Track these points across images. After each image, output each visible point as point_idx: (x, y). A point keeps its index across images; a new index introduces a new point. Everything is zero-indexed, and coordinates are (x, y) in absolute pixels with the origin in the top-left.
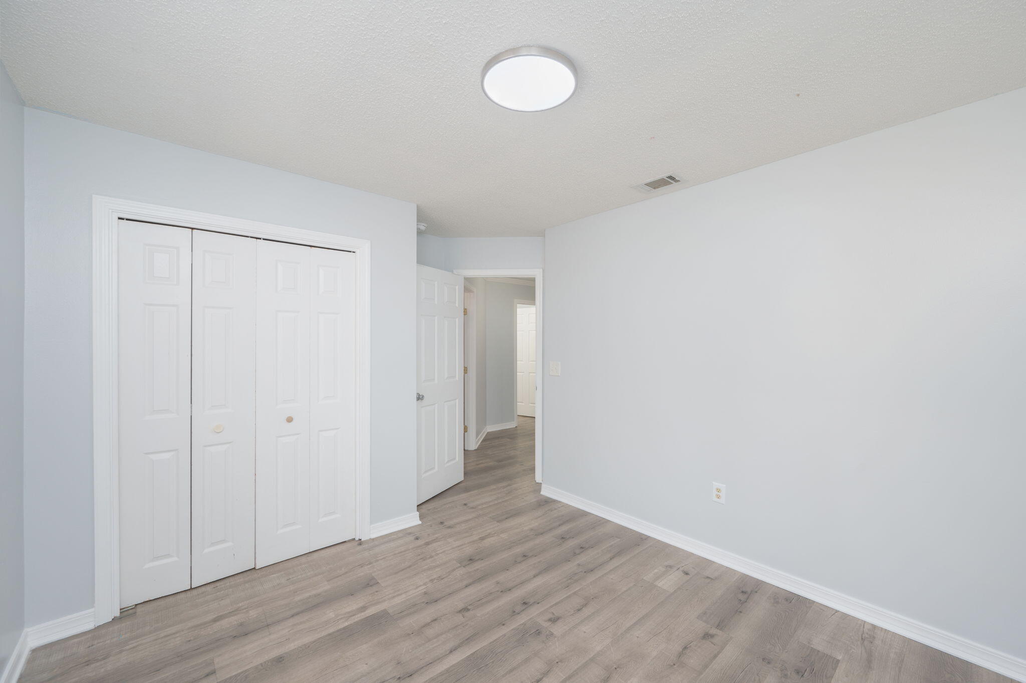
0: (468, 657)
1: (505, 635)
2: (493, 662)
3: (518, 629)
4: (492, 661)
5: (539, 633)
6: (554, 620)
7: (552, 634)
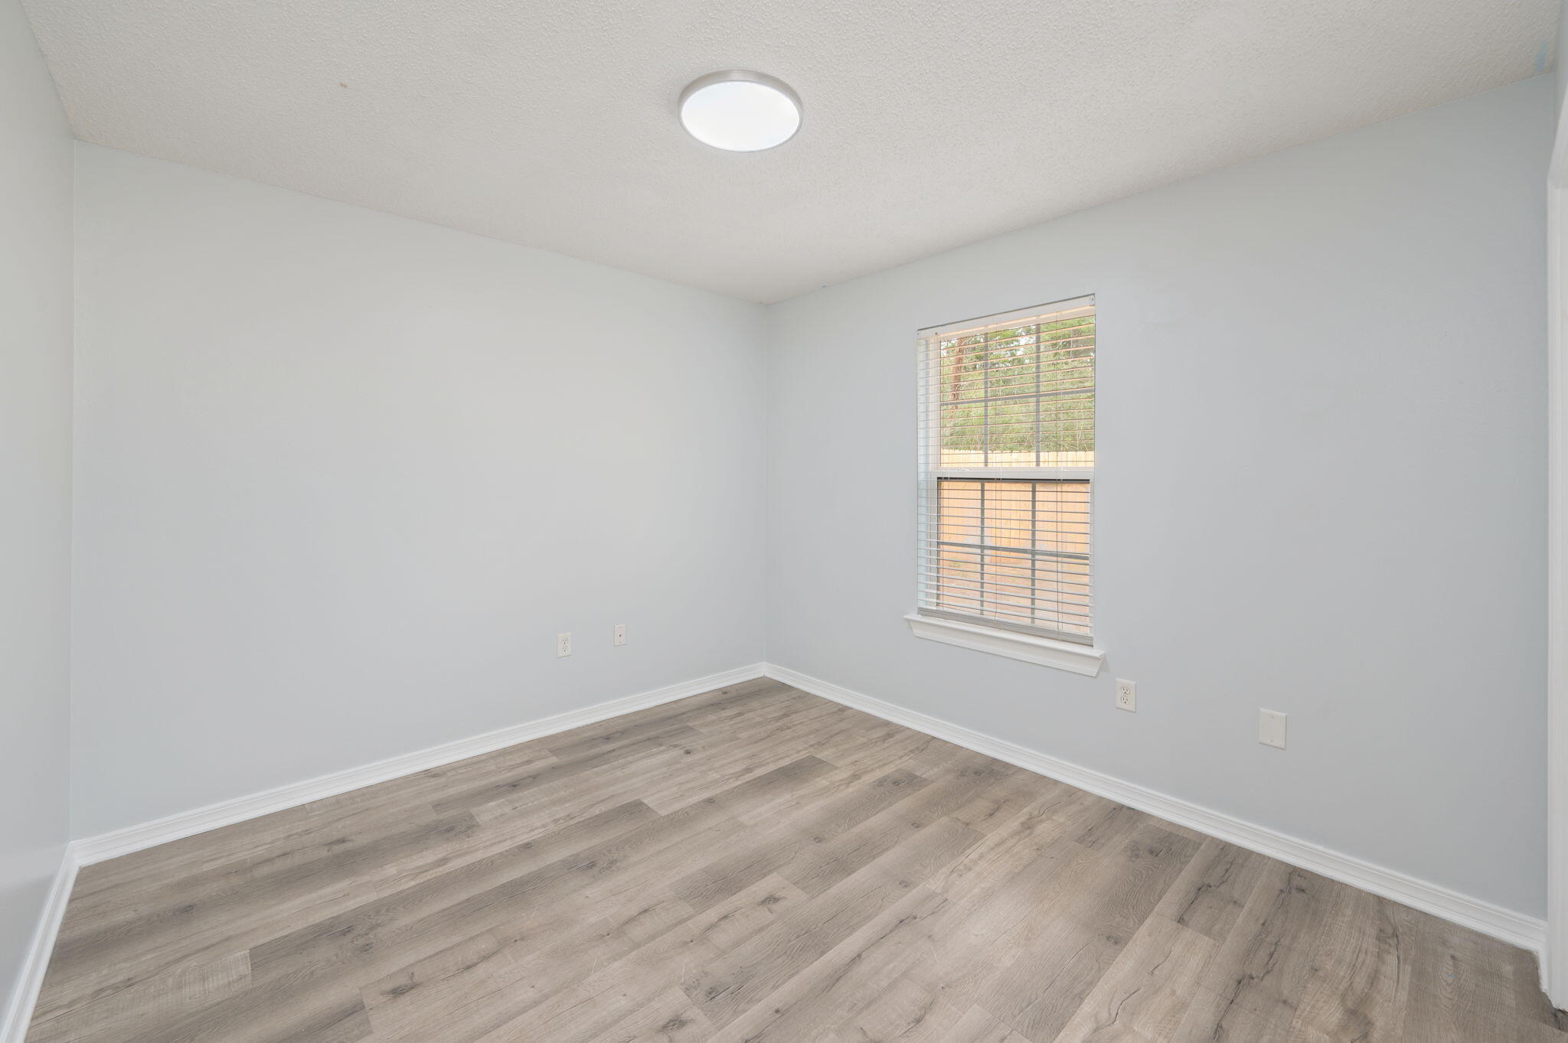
0: (829, 949)
1: (775, 987)
2: (789, 941)
3: (748, 1002)
4: (791, 943)
5: (710, 993)
6: (677, 1022)
7: (687, 990)
